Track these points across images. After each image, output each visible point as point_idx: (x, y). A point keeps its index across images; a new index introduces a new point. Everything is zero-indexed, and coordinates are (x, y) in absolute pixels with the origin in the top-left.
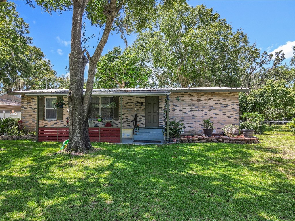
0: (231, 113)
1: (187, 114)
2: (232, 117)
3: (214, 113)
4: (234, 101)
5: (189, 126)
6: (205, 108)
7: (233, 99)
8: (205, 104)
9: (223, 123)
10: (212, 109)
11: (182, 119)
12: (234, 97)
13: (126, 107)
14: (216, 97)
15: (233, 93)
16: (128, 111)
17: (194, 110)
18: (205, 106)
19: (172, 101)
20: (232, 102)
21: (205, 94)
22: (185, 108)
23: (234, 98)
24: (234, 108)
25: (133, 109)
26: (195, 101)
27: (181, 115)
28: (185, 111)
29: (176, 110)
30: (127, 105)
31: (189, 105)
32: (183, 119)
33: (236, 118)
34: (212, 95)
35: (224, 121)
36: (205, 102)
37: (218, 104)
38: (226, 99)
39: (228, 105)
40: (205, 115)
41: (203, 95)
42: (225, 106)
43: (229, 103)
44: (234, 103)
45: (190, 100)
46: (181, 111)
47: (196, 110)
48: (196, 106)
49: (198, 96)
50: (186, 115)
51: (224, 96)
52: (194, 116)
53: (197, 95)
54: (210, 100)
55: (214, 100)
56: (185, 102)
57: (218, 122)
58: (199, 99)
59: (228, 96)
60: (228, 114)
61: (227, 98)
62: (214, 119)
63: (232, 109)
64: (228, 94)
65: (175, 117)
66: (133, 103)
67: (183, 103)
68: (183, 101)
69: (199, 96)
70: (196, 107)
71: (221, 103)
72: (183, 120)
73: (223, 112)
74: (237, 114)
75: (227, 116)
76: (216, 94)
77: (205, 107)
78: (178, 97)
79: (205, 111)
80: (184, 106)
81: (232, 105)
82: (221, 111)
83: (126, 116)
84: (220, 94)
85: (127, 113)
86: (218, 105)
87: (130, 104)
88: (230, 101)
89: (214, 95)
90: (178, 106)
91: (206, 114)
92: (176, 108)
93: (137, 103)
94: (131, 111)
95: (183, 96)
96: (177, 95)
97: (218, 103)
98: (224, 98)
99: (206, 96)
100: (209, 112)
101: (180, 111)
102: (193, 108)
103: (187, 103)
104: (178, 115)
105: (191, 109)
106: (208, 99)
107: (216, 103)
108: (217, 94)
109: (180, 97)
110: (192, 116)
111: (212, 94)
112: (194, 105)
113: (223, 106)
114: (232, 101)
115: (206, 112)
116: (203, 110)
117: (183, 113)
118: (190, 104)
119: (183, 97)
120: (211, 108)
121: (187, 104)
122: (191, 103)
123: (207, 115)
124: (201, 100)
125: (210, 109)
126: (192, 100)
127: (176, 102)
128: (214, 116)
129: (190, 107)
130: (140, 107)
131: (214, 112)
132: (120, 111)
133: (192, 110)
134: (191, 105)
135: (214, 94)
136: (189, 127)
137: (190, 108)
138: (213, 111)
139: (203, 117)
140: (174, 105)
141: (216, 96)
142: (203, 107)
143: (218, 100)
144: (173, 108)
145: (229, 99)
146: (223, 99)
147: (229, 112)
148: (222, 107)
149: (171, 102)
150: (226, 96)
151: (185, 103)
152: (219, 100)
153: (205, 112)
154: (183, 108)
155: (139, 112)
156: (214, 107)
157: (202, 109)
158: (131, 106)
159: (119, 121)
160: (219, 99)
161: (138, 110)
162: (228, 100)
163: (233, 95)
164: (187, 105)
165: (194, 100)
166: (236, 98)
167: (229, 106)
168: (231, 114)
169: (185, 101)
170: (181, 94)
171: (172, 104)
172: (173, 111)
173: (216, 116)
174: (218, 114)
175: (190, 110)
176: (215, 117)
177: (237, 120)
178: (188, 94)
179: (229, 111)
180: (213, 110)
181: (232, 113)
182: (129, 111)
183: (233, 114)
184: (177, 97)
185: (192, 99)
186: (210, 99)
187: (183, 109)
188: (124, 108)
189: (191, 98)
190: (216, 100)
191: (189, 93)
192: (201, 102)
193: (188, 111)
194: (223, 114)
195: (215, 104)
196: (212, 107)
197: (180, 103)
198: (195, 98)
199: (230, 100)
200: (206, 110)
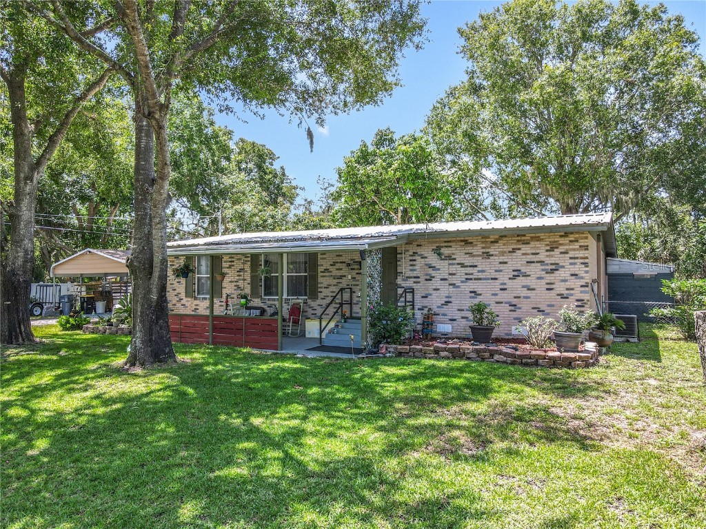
0: (568, 284)
1: (458, 287)
2: (572, 295)
3: (523, 287)
4: (576, 256)
5: (464, 315)
6: (501, 273)
7: (574, 250)
8: (500, 263)
9: (548, 310)
10: (519, 276)
11: (447, 300)
12: (576, 244)
13: (331, 272)
14: (527, 246)
15: (572, 236)
16: (334, 280)
17: (475, 279)
18: (501, 268)
19: (426, 258)
20: (571, 258)
21: (500, 240)
22: (454, 274)
23: (576, 246)
24: (576, 273)
25: (345, 276)
26: (478, 256)
27: (445, 290)
28: (453, 280)
29: (434, 277)
30: (334, 267)
31: (463, 265)
32: (450, 300)
33: (582, 298)
34: (518, 241)
35: (549, 306)
36: (502, 259)
37: (533, 262)
38: (556, 250)
39: (561, 264)
40: (501, 289)
41: (497, 242)
42: (553, 267)
43: (564, 261)
44: (576, 261)
45: (466, 254)
46: (446, 279)
47: (480, 279)
48: (480, 269)
49: (484, 245)
50: (455, 289)
51: (550, 242)
52: (474, 292)
53: (483, 242)
54: (515, 254)
55: (523, 254)
56: (455, 259)
57: (533, 308)
58: (487, 250)
59: (561, 242)
60: (560, 288)
61: (557, 248)
62: (525, 300)
63: (572, 275)
64: (561, 236)
65: (431, 295)
66: (344, 262)
67: (451, 262)
68: (449, 257)
69: (488, 245)
70: (479, 271)
71: (542, 260)
72: (450, 302)
73: (547, 284)
74: (583, 289)
75: (558, 292)
76: (529, 238)
77: (501, 271)
78: (439, 248)
79: (501, 282)
80: (453, 269)
81: (571, 264)
82: (542, 281)
83: (332, 292)
84: (539, 237)
85: (334, 285)
86: (533, 264)
87: (338, 266)
88: (567, 255)
89: (524, 240)
90: (439, 269)
91: (505, 287)
92: (433, 273)
93: (352, 262)
94: (341, 281)
95: (450, 244)
96: (436, 242)
97: (535, 260)
98: (548, 248)
99: (504, 245)
100: (510, 284)
101: (442, 280)
102: (472, 274)
103: (459, 262)
104: (438, 289)
105: (467, 277)
106: (510, 252)
107: (529, 260)
108: (532, 238)
109: (442, 247)
110: (471, 292)
111: (519, 238)
112: (476, 266)
113: (547, 267)
114: (571, 254)
115: (505, 284)
116: (496, 279)
117: (450, 285)
118: (466, 264)
119: (451, 247)
120: (516, 273)
121: (458, 264)
122: (468, 261)
123: (506, 289)
124: (491, 253)
125: (514, 276)
126: (470, 254)
127: (433, 259)
128: (525, 292)
129: (467, 272)
130: (357, 271)
131: (525, 284)
132: (320, 280)
133: (471, 279)
134: (467, 266)
135: (523, 238)
136: (463, 318)
137: (466, 274)
138: (521, 281)
139: (496, 295)
140: (430, 267)
141: (529, 243)
142: (496, 271)
143: (533, 254)
144: (427, 275)
145: (563, 251)
146: (547, 251)
147: (563, 283)
148: (543, 270)
149: (423, 260)
150: (554, 242)
151: (454, 262)
152: (538, 254)
153: (502, 284)
154: (450, 274)
155: (357, 283)
156: (522, 271)
157: (493, 277)
158: (341, 269)
159: (319, 301)
160: (537, 251)
161: (353, 278)
162: (561, 253)
163: (573, 239)
164: (459, 266)
165: (475, 253)
166: (580, 246)
167: (563, 267)
168: (567, 289)
169: (453, 257)
170: (445, 242)
171: (426, 265)
172: (426, 280)
173: (529, 293)
174: (532, 287)
175: (467, 279)
176: (525, 295)
177: (585, 303)
178: (462, 241)
179: (563, 281)
180: (521, 278)
181: (572, 287)
182: (338, 281)
183: (573, 289)
184: (435, 248)
185: (470, 251)
186: (514, 251)
187: (450, 277)
188: (328, 274)
189: (469, 249)
190: (528, 254)
191: (463, 239)
192: (491, 258)
193: (462, 282)
194: (548, 289)
195: (528, 262)
196: (520, 271)
197: (442, 261)
198: (478, 250)
199: (566, 253)
200: (504, 277)
